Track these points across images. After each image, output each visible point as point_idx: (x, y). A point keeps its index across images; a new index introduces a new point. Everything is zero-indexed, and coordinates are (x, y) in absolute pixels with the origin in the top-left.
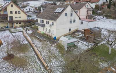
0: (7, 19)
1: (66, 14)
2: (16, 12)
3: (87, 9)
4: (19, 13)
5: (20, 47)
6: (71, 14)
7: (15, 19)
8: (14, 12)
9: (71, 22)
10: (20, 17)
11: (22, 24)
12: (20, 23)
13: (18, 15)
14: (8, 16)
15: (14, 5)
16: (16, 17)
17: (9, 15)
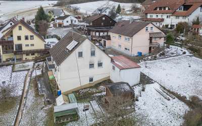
0: (13, 48)
1: (80, 54)
2: (27, 38)
3: (150, 34)
4: (31, 39)
5: (6, 101)
6: (93, 54)
7: (24, 48)
8: (23, 38)
9: (92, 65)
10: (32, 45)
11: (36, 55)
12: (33, 54)
13: (29, 42)
14: (13, 43)
15: (23, 28)
16: (27, 45)
17: (16, 42)
